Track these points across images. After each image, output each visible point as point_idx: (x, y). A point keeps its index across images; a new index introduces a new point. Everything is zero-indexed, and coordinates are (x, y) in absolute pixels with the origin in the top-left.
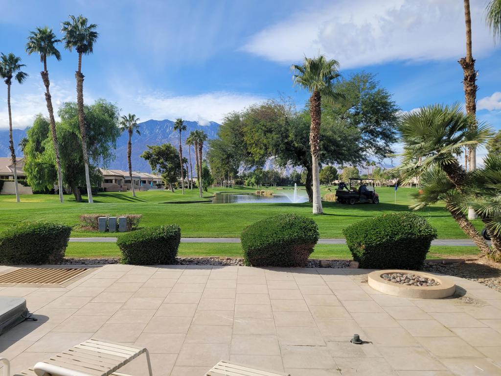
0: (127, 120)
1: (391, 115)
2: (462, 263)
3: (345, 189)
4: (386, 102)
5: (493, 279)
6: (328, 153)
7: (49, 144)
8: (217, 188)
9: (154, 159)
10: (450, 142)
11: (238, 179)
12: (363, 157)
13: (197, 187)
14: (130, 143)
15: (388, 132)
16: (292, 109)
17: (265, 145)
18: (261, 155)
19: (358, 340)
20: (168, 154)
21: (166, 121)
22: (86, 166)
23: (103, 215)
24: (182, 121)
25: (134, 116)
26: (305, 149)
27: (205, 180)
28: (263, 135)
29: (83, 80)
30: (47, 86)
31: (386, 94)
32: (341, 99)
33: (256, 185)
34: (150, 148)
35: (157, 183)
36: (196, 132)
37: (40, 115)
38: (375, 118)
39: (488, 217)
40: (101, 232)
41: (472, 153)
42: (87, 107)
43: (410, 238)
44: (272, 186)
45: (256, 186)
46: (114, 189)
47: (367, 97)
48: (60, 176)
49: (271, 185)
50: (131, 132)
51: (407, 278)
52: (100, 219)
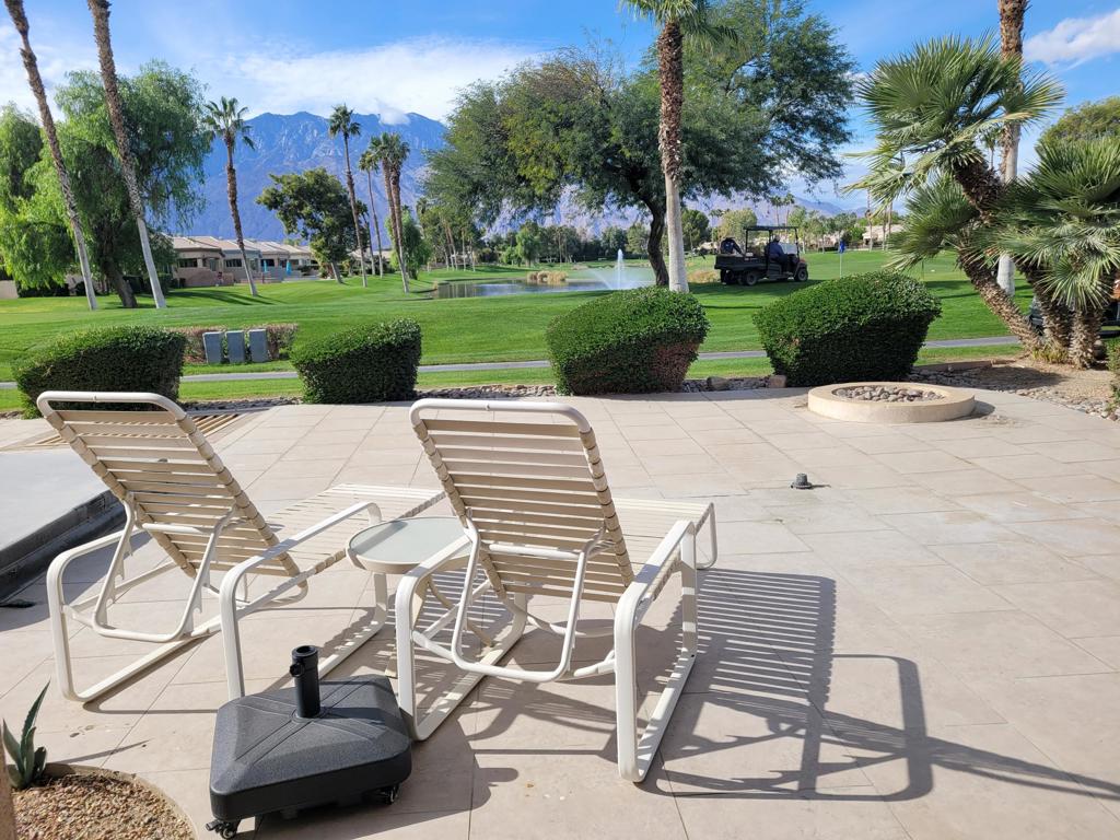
0: (219, 114)
1: (835, 78)
2: (987, 367)
3: (736, 254)
4: (825, 47)
5: (1045, 388)
6: (699, 171)
7: (46, 176)
8: (439, 271)
9: (289, 206)
10: (970, 120)
11: (485, 250)
12: (773, 178)
13: (392, 271)
14: (231, 170)
15: (829, 117)
16: (614, 71)
17: (558, 159)
18: (549, 180)
19: (804, 484)
20: (321, 195)
21: (303, 116)
22: (140, 224)
23: (212, 328)
24: (349, 111)
25: (233, 102)
26: (647, 163)
27: (410, 253)
28: (551, 133)
29: (108, 14)
30: (24, 33)
31: (825, 27)
32: (729, 42)
33: (527, 262)
34: (277, 180)
35: (300, 263)
36: (384, 138)
37: (11, 108)
38: (802, 86)
39: (1041, 268)
40: (212, 364)
41: (1009, 155)
42: (125, 83)
43: (889, 319)
44: (563, 261)
45: (527, 265)
46: (204, 280)
47: (783, 35)
48: (82, 252)
49: (559, 259)
50: (230, 141)
51: (883, 391)
52: (206, 336)
